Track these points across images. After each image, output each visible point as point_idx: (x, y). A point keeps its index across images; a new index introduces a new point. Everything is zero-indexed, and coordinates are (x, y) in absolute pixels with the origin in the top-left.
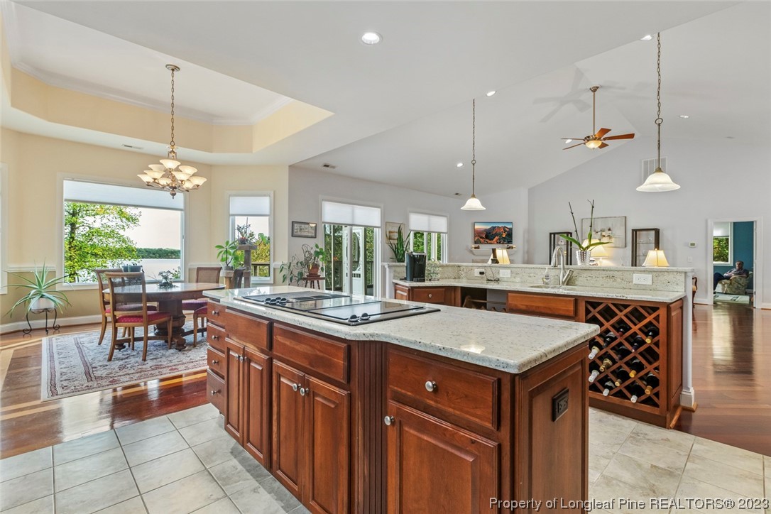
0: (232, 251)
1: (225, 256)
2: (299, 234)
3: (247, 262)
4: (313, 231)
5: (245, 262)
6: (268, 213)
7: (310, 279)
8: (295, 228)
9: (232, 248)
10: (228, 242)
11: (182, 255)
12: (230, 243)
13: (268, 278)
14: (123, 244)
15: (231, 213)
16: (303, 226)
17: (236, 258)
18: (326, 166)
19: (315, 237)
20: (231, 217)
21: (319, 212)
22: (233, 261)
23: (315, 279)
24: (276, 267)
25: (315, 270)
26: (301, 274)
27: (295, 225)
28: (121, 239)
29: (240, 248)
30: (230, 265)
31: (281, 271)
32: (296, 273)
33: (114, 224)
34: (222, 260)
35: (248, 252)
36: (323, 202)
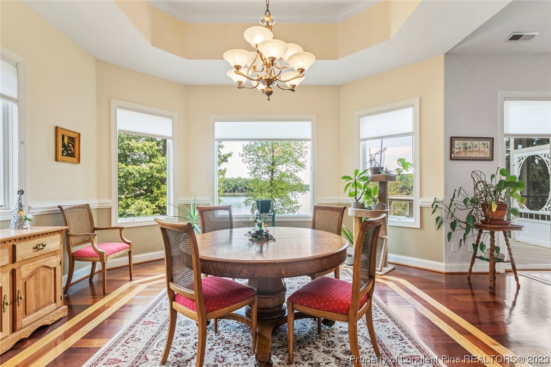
0: (362, 183)
1: (353, 190)
2: (463, 155)
3: (383, 197)
4: (488, 150)
5: (379, 197)
6: (410, 129)
7: (486, 228)
8: (456, 146)
9: (364, 179)
10: (357, 172)
11: (311, 188)
12: (361, 171)
13: (412, 220)
14: (297, 182)
15: (362, 137)
16: (469, 143)
17: (368, 193)
18: (516, 38)
19: (491, 159)
20: (362, 143)
21: (498, 118)
22: (363, 197)
23: (499, 229)
24: (424, 205)
25: (501, 212)
26: (471, 217)
27: (456, 142)
28: (296, 179)
29: (373, 180)
30: (361, 201)
31: (434, 211)
32: (462, 215)
33: (292, 169)
34: (350, 195)
35: (383, 184)
36: (505, 102)
